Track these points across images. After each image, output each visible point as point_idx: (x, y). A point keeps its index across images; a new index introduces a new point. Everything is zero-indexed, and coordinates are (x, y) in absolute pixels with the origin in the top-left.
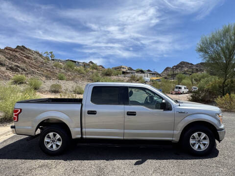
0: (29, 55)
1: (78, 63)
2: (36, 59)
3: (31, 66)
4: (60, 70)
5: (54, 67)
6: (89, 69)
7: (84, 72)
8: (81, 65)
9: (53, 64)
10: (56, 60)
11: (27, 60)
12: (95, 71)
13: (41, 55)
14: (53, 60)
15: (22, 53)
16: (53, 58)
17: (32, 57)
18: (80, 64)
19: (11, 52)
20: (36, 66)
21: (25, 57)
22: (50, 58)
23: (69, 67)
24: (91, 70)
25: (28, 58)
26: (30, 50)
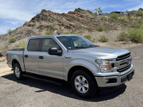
0: (83, 14)
1: (122, 13)
2: (87, 16)
3: (83, 23)
4: (104, 22)
5: (100, 21)
6: (133, 17)
7: (128, 20)
8: (124, 15)
9: (100, 18)
10: (103, 14)
11: (81, 18)
12: (139, 18)
13: (91, 13)
14: (100, 15)
15: (78, 14)
16: (100, 13)
17: (85, 15)
18: (124, 13)
19: (71, 15)
20: (86, 22)
21: (80, 16)
22: (98, 14)
23: (113, 19)
24: (135, 18)
25: (81, 16)
26: (83, 10)
